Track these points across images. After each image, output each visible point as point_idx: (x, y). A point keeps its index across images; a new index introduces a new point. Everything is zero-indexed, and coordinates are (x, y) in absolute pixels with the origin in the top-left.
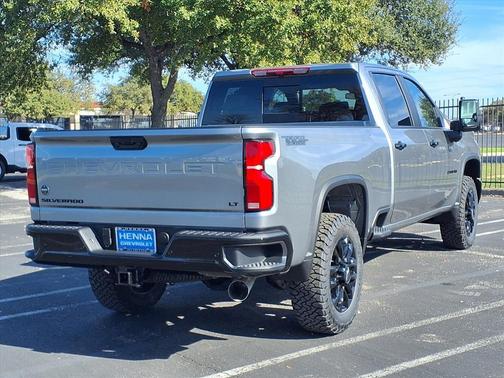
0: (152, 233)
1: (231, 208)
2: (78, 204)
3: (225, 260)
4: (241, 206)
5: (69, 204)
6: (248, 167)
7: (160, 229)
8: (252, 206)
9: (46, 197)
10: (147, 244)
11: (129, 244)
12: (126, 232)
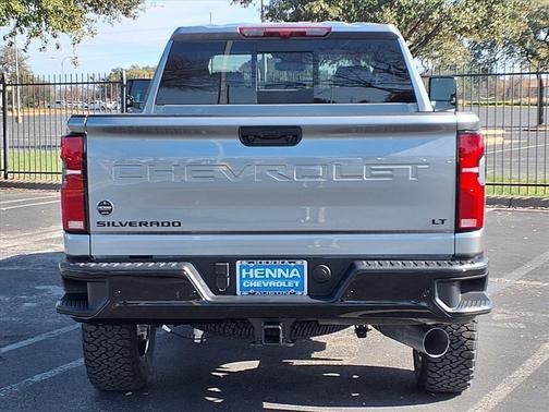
0: (301, 268)
1: (435, 227)
2: (171, 229)
3: (438, 300)
4: (450, 224)
5: (155, 228)
6: (464, 170)
7: (314, 262)
8: (465, 223)
9: (105, 219)
10: (290, 284)
11: (258, 284)
12: (254, 268)
